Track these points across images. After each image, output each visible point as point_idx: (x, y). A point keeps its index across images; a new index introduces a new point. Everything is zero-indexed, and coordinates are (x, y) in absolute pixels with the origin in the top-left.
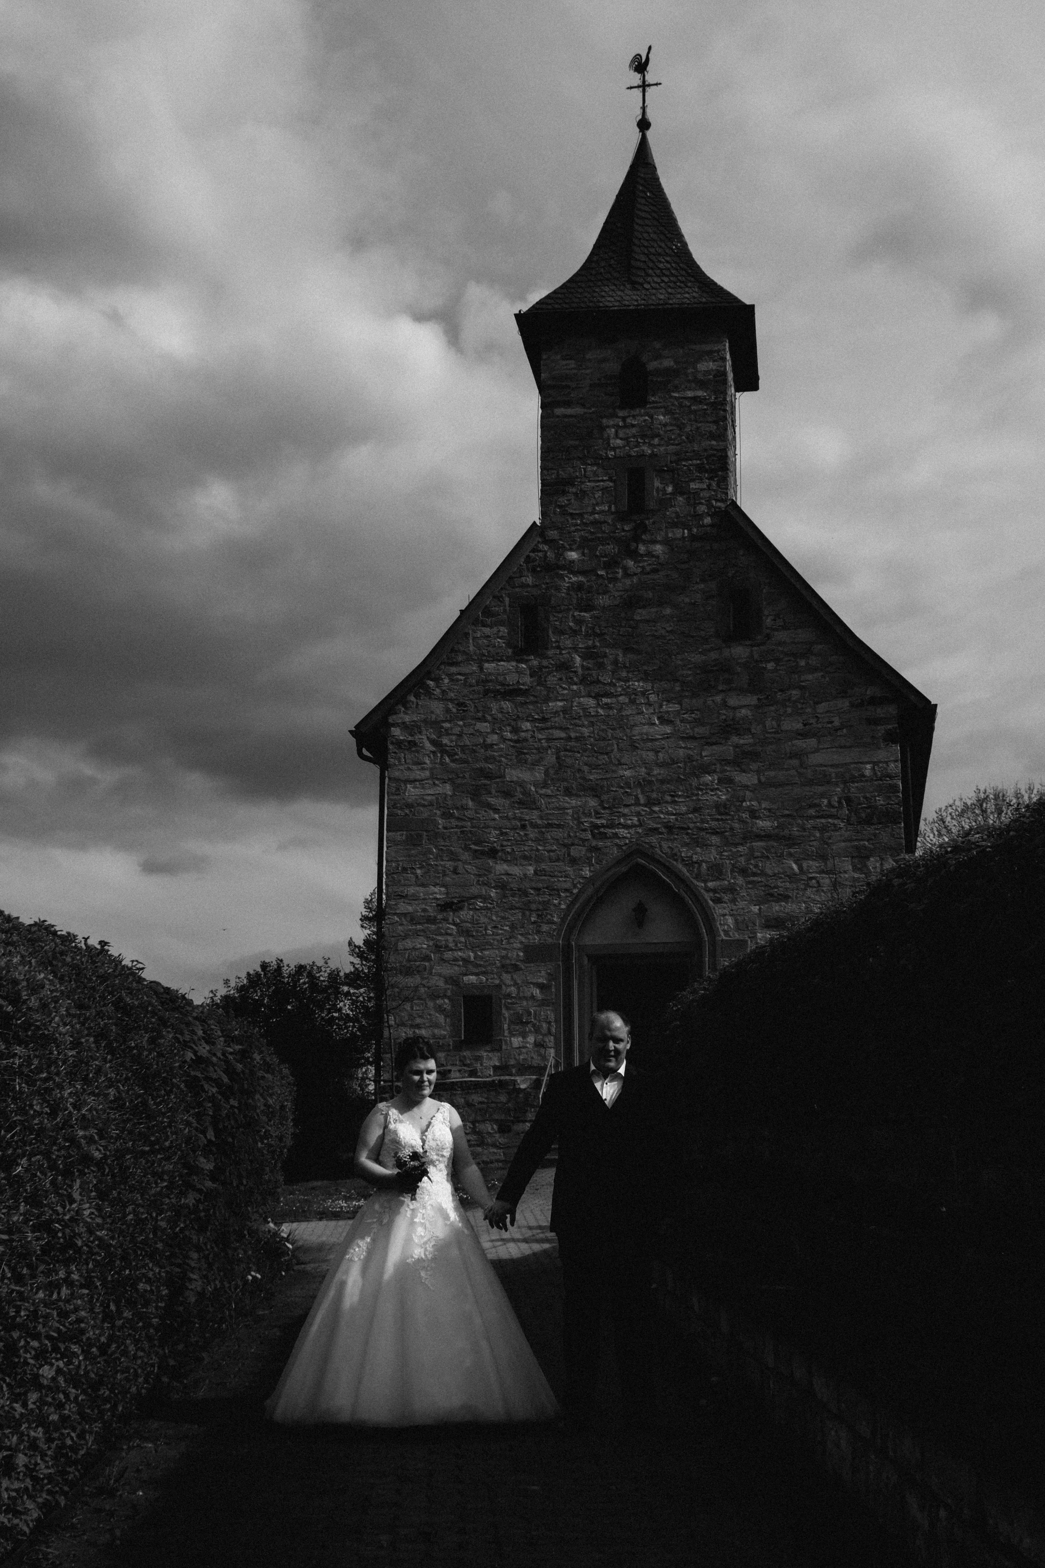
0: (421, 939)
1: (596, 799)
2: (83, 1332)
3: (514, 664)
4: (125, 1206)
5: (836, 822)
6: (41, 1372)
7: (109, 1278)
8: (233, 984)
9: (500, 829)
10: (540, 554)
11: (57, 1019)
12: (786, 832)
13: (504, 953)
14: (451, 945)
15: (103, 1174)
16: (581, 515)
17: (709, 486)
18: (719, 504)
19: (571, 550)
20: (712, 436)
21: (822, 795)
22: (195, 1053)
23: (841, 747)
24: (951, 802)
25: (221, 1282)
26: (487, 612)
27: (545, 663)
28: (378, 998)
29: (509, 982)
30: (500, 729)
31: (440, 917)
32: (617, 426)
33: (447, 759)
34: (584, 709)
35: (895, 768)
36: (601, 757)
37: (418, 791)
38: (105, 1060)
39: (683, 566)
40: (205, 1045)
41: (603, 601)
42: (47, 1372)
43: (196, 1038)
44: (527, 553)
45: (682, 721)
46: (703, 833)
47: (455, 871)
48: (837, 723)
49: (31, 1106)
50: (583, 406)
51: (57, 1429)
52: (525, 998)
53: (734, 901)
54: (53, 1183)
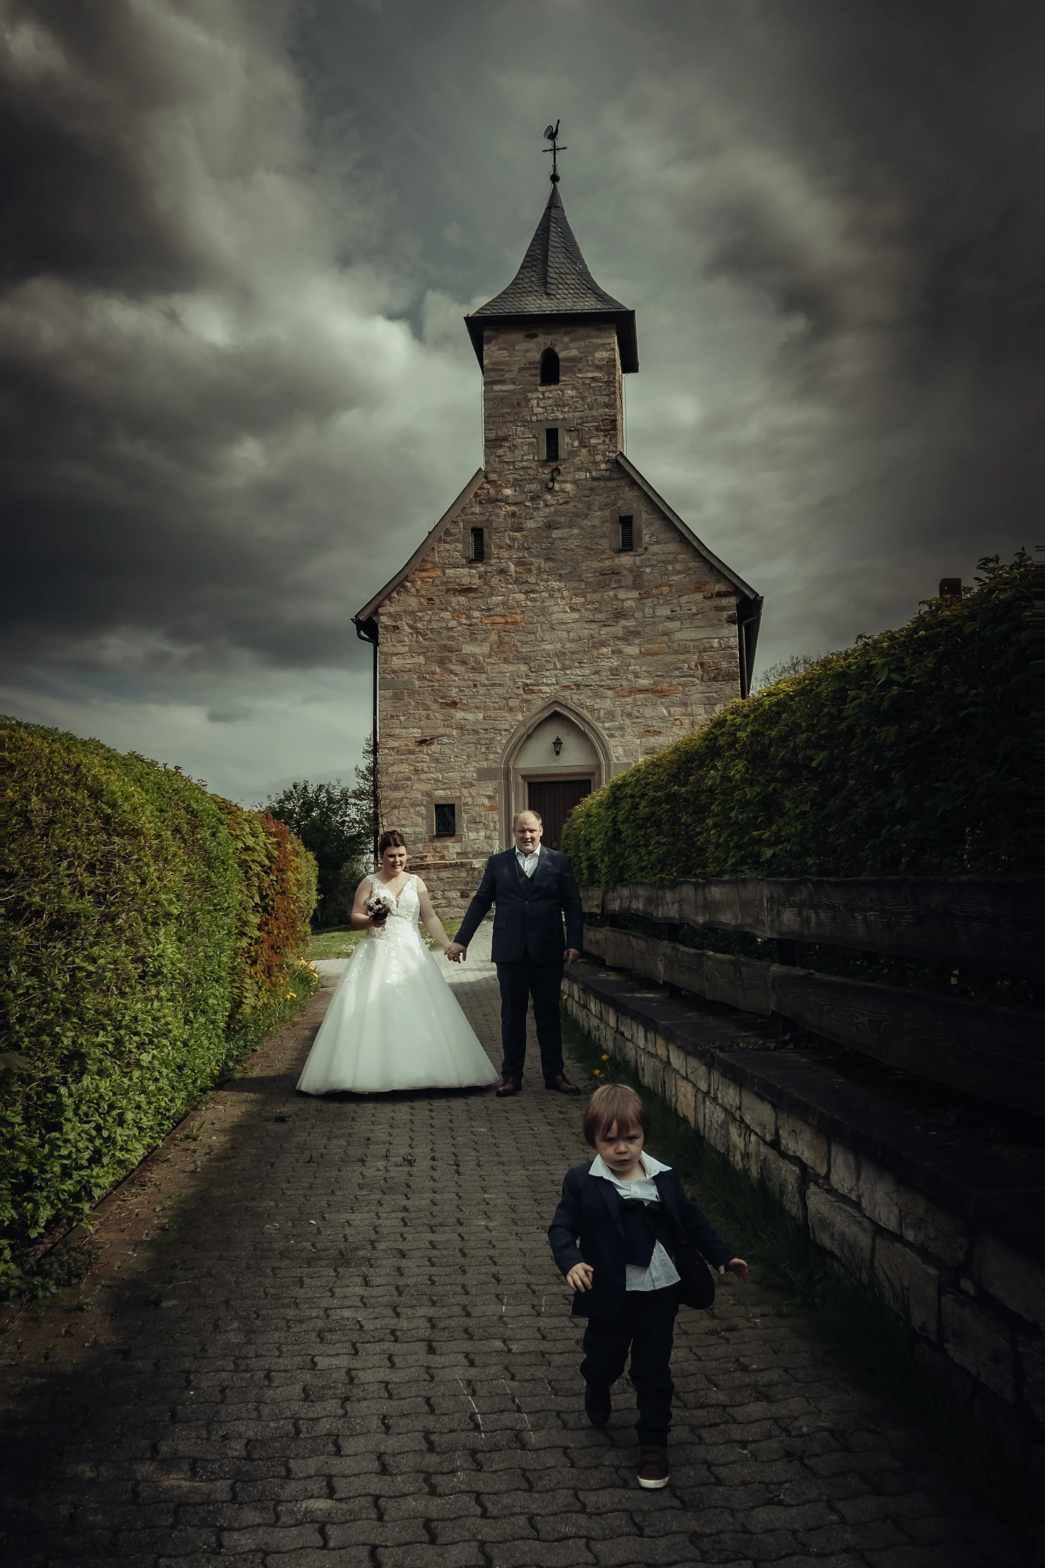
0: (404, 765)
1: (526, 666)
2: (170, 1031)
3: (467, 570)
4: (197, 947)
5: (693, 679)
6: (141, 1058)
7: (188, 995)
8: (273, 798)
9: (459, 687)
10: (485, 491)
11: (144, 818)
12: (659, 688)
13: (463, 774)
14: (426, 769)
15: (181, 925)
16: (514, 462)
17: (604, 441)
18: (611, 454)
19: (506, 487)
20: (607, 406)
21: (684, 661)
22: (244, 843)
23: (697, 627)
24: (774, 666)
25: (268, 999)
26: (447, 532)
27: (489, 569)
28: (376, 807)
29: (467, 795)
30: (458, 616)
31: (417, 749)
32: (538, 398)
33: (421, 639)
34: (517, 602)
35: (734, 642)
36: (529, 636)
37: (401, 662)
38: (179, 848)
39: (587, 499)
40: (251, 838)
41: (530, 524)
42: (145, 1058)
43: (244, 833)
44: (475, 490)
45: (586, 610)
46: (601, 689)
47: (428, 718)
48: (694, 611)
49: (127, 878)
50: (514, 383)
51: (154, 1096)
52: (478, 805)
53: (623, 736)
54: (145, 930)
